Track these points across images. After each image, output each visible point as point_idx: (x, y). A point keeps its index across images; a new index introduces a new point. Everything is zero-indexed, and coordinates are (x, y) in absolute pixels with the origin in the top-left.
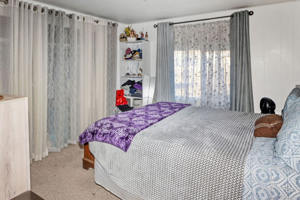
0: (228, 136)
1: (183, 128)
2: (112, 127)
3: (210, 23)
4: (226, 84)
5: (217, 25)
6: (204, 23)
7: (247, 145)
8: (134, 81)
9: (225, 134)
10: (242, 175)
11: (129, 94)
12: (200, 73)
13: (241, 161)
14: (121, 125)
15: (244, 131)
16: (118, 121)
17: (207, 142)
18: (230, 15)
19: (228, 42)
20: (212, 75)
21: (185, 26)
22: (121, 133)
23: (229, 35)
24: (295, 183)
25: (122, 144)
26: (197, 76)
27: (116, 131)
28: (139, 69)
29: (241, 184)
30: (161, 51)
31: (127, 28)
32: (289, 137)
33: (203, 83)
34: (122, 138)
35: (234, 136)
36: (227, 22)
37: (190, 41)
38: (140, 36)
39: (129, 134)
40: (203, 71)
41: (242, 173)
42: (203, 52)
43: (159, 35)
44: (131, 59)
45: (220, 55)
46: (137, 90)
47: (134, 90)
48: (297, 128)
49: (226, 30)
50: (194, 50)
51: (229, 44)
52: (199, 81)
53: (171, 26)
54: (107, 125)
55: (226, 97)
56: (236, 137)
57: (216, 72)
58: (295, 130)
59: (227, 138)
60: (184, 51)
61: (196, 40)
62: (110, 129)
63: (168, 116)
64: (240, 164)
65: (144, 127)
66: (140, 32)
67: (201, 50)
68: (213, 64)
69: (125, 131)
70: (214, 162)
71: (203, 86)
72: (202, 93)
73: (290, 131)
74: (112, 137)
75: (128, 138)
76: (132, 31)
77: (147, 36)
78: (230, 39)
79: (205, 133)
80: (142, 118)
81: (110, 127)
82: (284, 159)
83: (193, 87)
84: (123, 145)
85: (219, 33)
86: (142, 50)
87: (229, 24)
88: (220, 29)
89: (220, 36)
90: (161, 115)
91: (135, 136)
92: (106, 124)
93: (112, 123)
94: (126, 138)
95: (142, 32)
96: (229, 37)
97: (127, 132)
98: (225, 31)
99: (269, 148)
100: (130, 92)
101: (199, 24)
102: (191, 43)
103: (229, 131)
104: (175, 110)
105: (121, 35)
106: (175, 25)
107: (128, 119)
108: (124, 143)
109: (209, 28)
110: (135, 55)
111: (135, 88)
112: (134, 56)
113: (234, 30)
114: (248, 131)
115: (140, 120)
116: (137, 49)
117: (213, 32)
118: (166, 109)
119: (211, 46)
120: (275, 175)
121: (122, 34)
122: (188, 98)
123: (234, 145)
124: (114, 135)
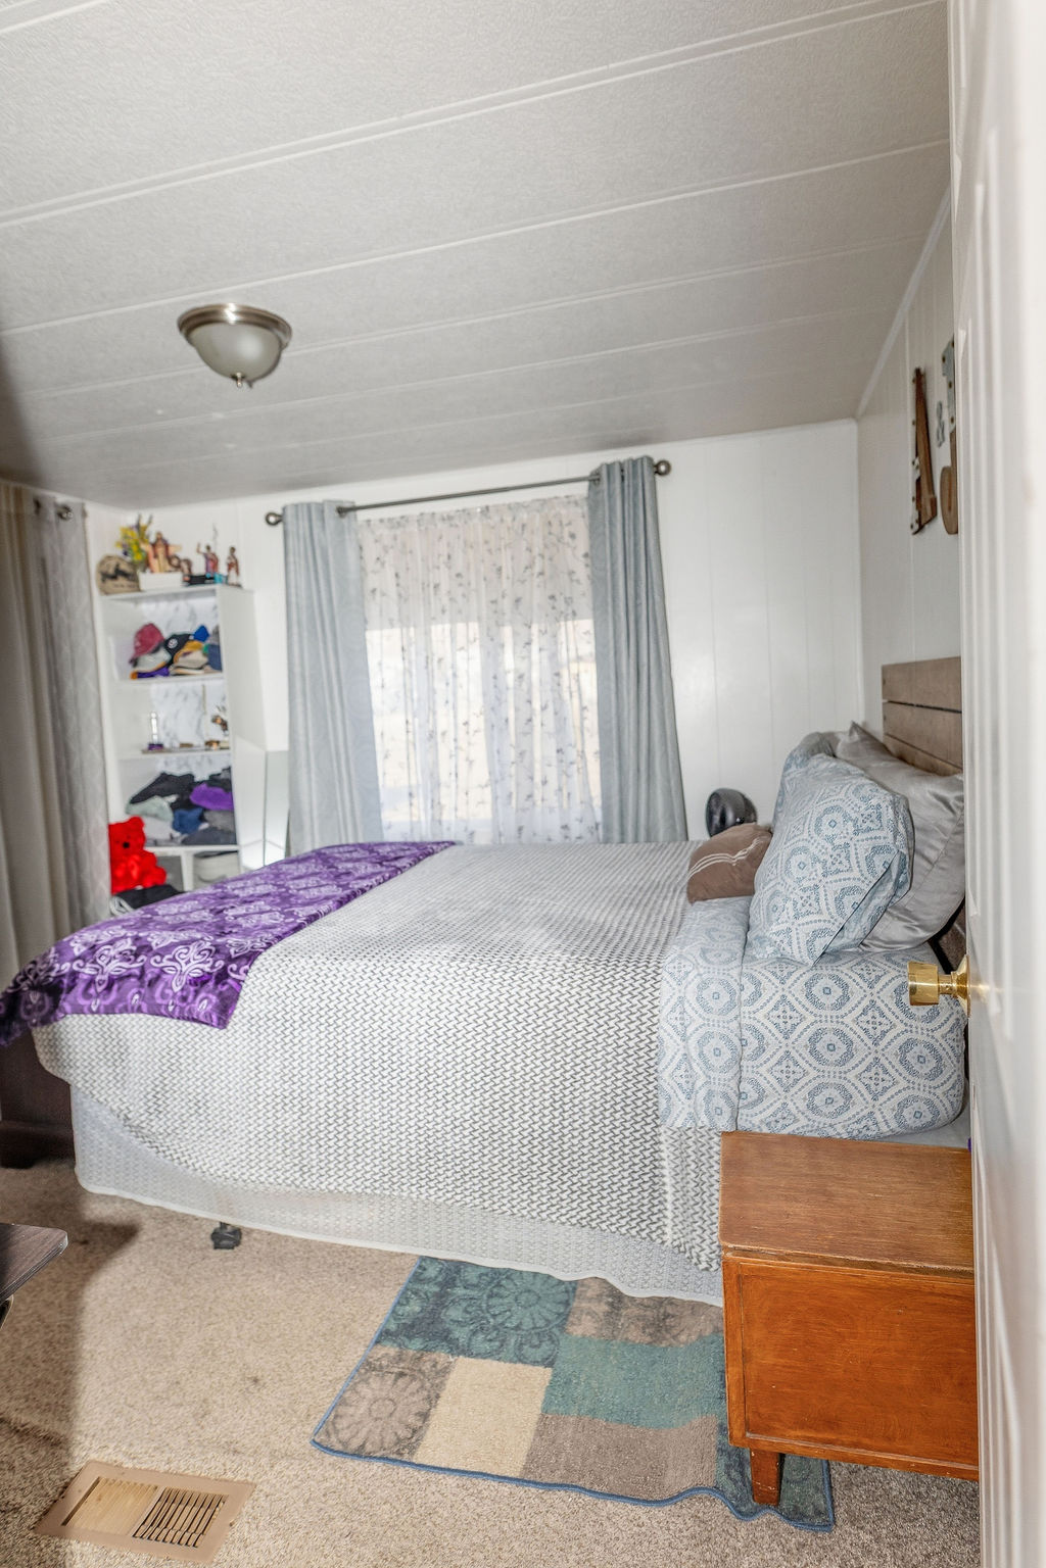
0: (605, 914)
1: (442, 916)
2: (143, 948)
3: (509, 507)
4: (583, 752)
5: (538, 516)
6: (487, 508)
7: (667, 927)
8: (190, 776)
9: (592, 910)
10: (655, 1011)
11: (172, 838)
12: (482, 717)
13: (649, 971)
14: (183, 936)
15: (655, 896)
16: (165, 926)
17: (535, 937)
18: (587, 473)
19: (585, 586)
20: (530, 720)
21: (407, 521)
22: (193, 963)
23: (586, 555)
24: (803, 999)
25: (205, 1002)
26: (471, 732)
27: (169, 960)
28: (209, 718)
29: (653, 1037)
30: (305, 634)
31: (131, 528)
32: (787, 869)
33: (494, 754)
34: (199, 982)
35: (623, 912)
36: (576, 503)
37: (432, 586)
38: (199, 568)
39: (230, 959)
40: (493, 709)
41: (656, 1003)
42: (488, 629)
43: (291, 559)
44: (167, 674)
45: (555, 636)
46: (207, 815)
47: (195, 813)
48: (805, 836)
49: (573, 536)
50: (453, 622)
51: (589, 594)
52: (479, 751)
53: (345, 521)
54: (118, 944)
55: (587, 803)
56: (631, 912)
57: (544, 708)
58: (801, 844)
59: (602, 920)
60: (412, 629)
61: (459, 580)
62: (136, 955)
63: (371, 887)
64: (648, 978)
65: (286, 929)
66: (199, 546)
67: (479, 619)
68: (530, 678)
69: (207, 953)
70: (563, 991)
71: (497, 768)
72: (495, 798)
73: (789, 850)
74: (152, 984)
75: (228, 976)
76: (160, 542)
77: (233, 565)
78: (593, 572)
79: (524, 916)
80: (269, 904)
81: (134, 948)
82: (774, 938)
83: (456, 775)
84: (204, 1005)
85: (546, 546)
86: (217, 633)
87: (586, 508)
88: (550, 533)
89: (551, 559)
90: (345, 887)
91: (256, 962)
92: (111, 943)
93: (141, 935)
94: (217, 977)
95: (208, 548)
96: (587, 565)
97: (218, 956)
98: (570, 540)
99: (733, 920)
100: (178, 825)
101: (464, 510)
102: (435, 594)
103: (607, 900)
104: (398, 864)
105: (102, 563)
106: (362, 515)
107: (205, 913)
108: (210, 996)
109: (509, 528)
110: (186, 654)
111: (197, 806)
112: (181, 661)
113: (604, 534)
114: (668, 891)
115: (262, 912)
116: (190, 628)
117: (524, 545)
118: (357, 864)
119: (518, 601)
120: (750, 989)
121: (109, 557)
122: (440, 822)
123: (624, 933)
124: (158, 978)
